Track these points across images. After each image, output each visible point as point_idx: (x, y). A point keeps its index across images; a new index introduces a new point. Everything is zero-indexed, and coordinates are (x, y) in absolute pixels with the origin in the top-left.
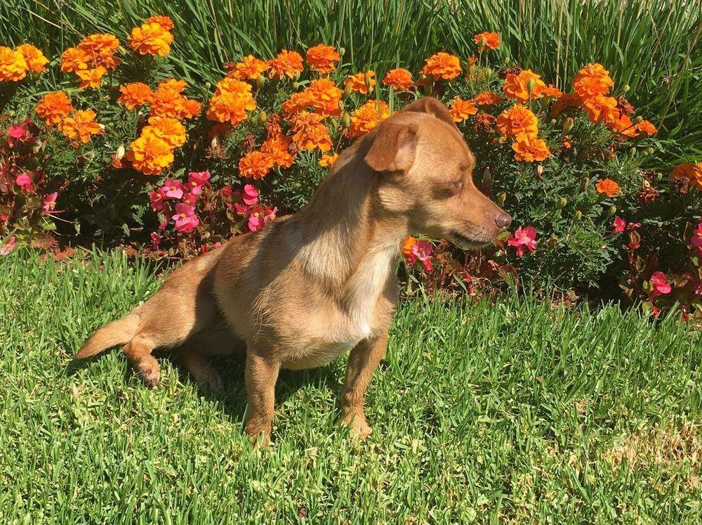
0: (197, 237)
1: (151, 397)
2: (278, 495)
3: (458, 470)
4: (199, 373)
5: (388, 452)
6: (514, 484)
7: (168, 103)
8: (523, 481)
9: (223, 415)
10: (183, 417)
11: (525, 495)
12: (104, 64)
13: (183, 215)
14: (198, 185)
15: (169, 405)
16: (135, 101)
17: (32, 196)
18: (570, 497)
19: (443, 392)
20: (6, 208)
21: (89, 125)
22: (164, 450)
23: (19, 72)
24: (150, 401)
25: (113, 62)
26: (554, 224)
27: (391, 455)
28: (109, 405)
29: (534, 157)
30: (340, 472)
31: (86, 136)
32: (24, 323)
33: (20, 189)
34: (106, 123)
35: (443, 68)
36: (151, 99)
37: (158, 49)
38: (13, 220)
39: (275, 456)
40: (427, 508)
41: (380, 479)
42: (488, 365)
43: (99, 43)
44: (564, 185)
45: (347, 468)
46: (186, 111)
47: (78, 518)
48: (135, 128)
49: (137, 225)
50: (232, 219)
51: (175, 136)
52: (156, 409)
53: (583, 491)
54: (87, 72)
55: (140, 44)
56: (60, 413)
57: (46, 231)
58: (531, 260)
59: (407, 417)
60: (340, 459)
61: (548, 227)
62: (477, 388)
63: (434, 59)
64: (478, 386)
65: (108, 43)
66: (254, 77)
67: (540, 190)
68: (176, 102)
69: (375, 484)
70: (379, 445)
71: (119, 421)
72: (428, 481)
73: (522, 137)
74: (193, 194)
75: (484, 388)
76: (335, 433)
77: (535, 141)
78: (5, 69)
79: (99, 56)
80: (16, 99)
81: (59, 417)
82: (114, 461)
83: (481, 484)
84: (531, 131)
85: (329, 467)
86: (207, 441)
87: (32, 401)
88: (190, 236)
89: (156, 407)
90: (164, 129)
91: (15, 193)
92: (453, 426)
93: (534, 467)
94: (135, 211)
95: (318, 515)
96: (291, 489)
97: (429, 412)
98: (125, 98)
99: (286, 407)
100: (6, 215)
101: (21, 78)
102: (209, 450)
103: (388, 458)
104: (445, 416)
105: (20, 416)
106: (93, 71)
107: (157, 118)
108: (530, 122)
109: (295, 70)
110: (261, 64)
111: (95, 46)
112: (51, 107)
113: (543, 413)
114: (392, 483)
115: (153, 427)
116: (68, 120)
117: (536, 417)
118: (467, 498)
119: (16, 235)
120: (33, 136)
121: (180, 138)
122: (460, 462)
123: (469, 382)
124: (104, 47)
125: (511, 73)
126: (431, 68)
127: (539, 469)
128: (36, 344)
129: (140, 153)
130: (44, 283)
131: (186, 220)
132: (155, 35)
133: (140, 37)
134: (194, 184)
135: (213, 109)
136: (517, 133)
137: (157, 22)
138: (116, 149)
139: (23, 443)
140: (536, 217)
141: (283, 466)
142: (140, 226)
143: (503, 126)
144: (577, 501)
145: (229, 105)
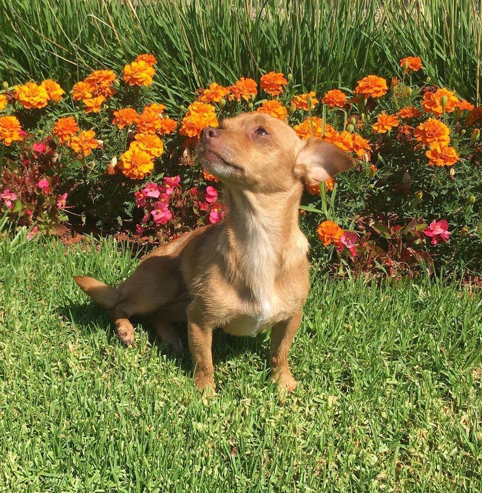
0: (172, 227)
1: (126, 354)
2: (216, 435)
3: (365, 423)
4: (164, 335)
5: (308, 405)
6: (411, 437)
7: (150, 123)
8: (419, 435)
9: (180, 370)
10: (149, 370)
11: (420, 446)
12: (104, 94)
13: (159, 211)
14: (171, 187)
15: (139, 360)
16: (124, 122)
17: (50, 196)
18: (459, 450)
19: (359, 358)
20: (31, 205)
21: (90, 142)
22: (132, 396)
23: (43, 102)
24: (125, 357)
25: (110, 92)
26: (466, 217)
27: (310, 408)
28: (95, 359)
29: (445, 162)
30: (267, 420)
31: (87, 151)
32: (38, 293)
33: (41, 191)
34: (103, 139)
35: (372, 88)
36: (137, 120)
37: (143, 82)
38: (36, 214)
39: (216, 405)
40: (336, 452)
41: (300, 426)
42: (400, 335)
43: (100, 77)
44: (476, 184)
45: (273, 417)
46: (165, 128)
47: (65, 445)
48: (126, 143)
49: (128, 217)
50: (197, 213)
51: (155, 149)
52: (129, 363)
53: (471, 446)
54: (91, 100)
55: (130, 77)
56: (59, 363)
57: (61, 222)
58: (446, 247)
59: (327, 376)
60: (268, 408)
61: (461, 220)
62: (389, 355)
63: (364, 81)
64: (389, 353)
65: (108, 77)
66: (217, 100)
67: (452, 189)
68: (156, 122)
69: (295, 430)
70: (300, 399)
71: (101, 371)
72: (339, 431)
73: (434, 146)
74: (167, 195)
75: (394, 356)
76: (265, 388)
77: (446, 149)
78: (32, 100)
79: (100, 88)
80: (41, 121)
81: (58, 367)
82: (95, 402)
83: (384, 435)
84: (444, 140)
85: (259, 415)
86: (165, 390)
87: (39, 354)
88: (166, 226)
89: (129, 361)
90: (147, 144)
91: (37, 194)
92: (364, 386)
93: (430, 424)
94: (127, 206)
95: (247, 453)
96: (227, 431)
97: (346, 374)
98: (117, 120)
99: (229, 365)
100: (31, 210)
101: (44, 106)
102: (166, 397)
103: (307, 410)
104: (358, 378)
105: (30, 365)
106: (95, 99)
107: (142, 135)
108: (442, 132)
109: (250, 94)
110: (223, 90)
111: (98, 80)
112: (63, 129)
113: (443, 378)
114: (308, 431)
115: (126, 377)
116: (75, 138)
117: (436, 381)
118: (371, 446)
119: (39, 225)
120: (52, 150)
121: (159, 150)
122: (367, 417)
123: (382, 349)
124: (104, 80)
125: (430, 91)
126: (362, 89)
127: (435, 425)
128: (45, 310)
129: (128, 162)
130: (54, 264)
131: (161, 214)
132: (141, 70)
133: (130, 72)
134: (168, 186)
135: (184, 127)
136: (430, 142)
137: (143, 60)
138: (111, 159)
139: (30, 386)
140: (450, 212)
141: (222, 412)
142: (130, 218)
143: (419, 136)
144: (465, 453)
145: (196, 124)
